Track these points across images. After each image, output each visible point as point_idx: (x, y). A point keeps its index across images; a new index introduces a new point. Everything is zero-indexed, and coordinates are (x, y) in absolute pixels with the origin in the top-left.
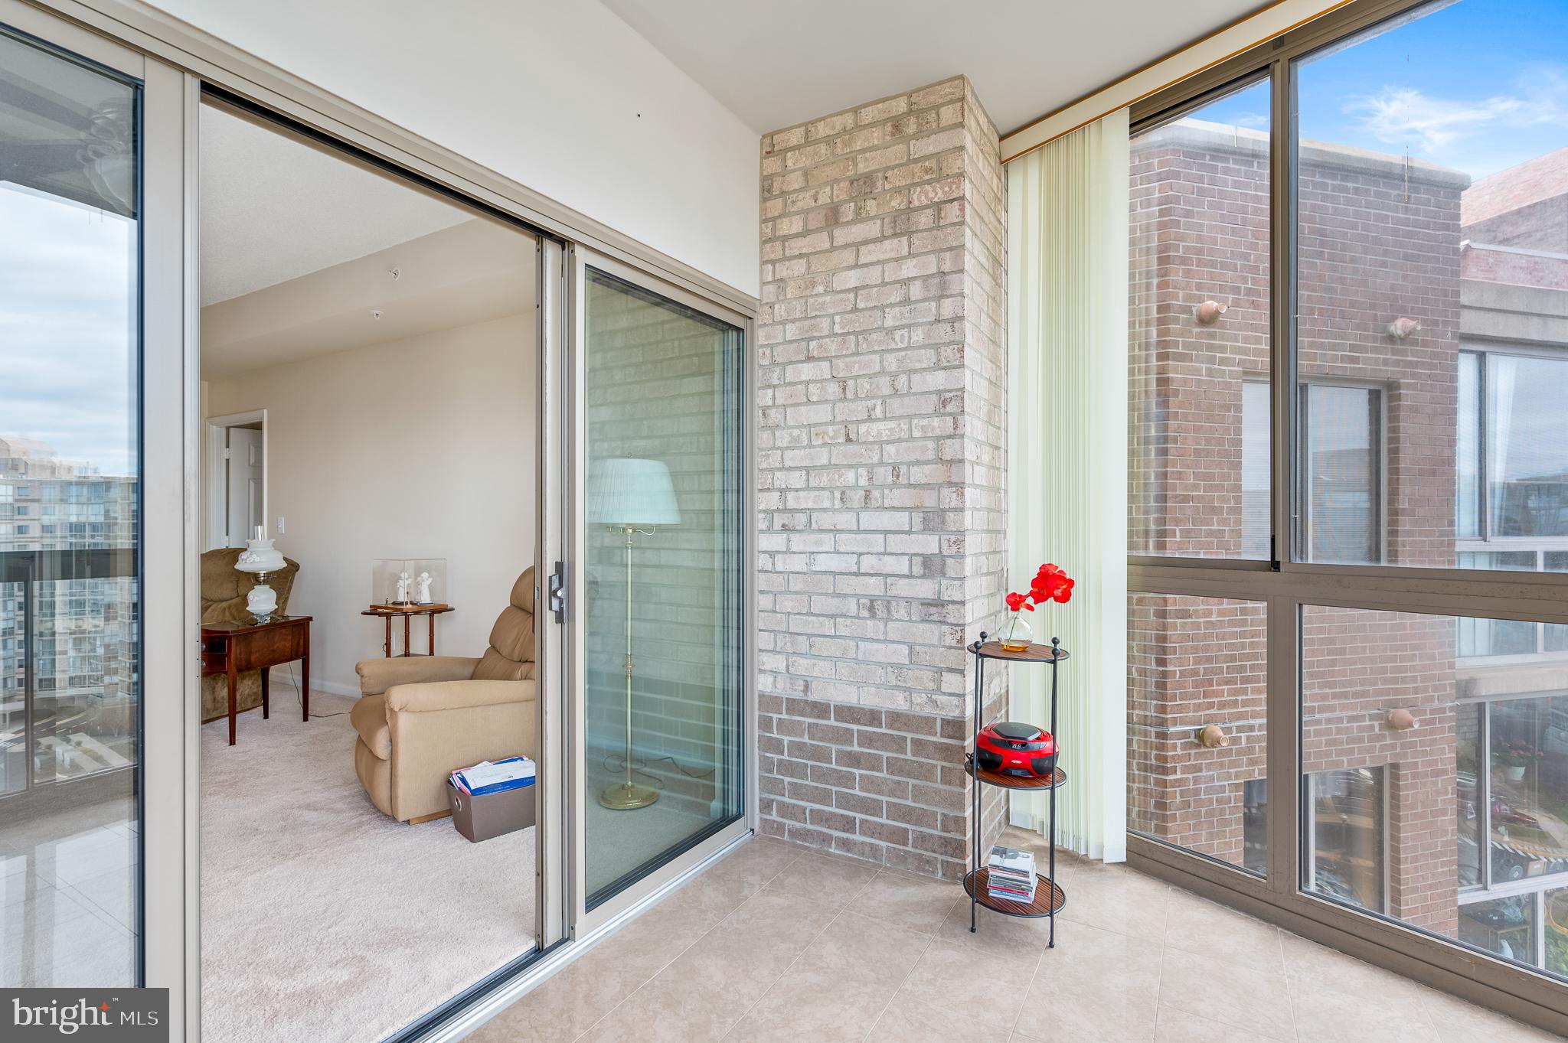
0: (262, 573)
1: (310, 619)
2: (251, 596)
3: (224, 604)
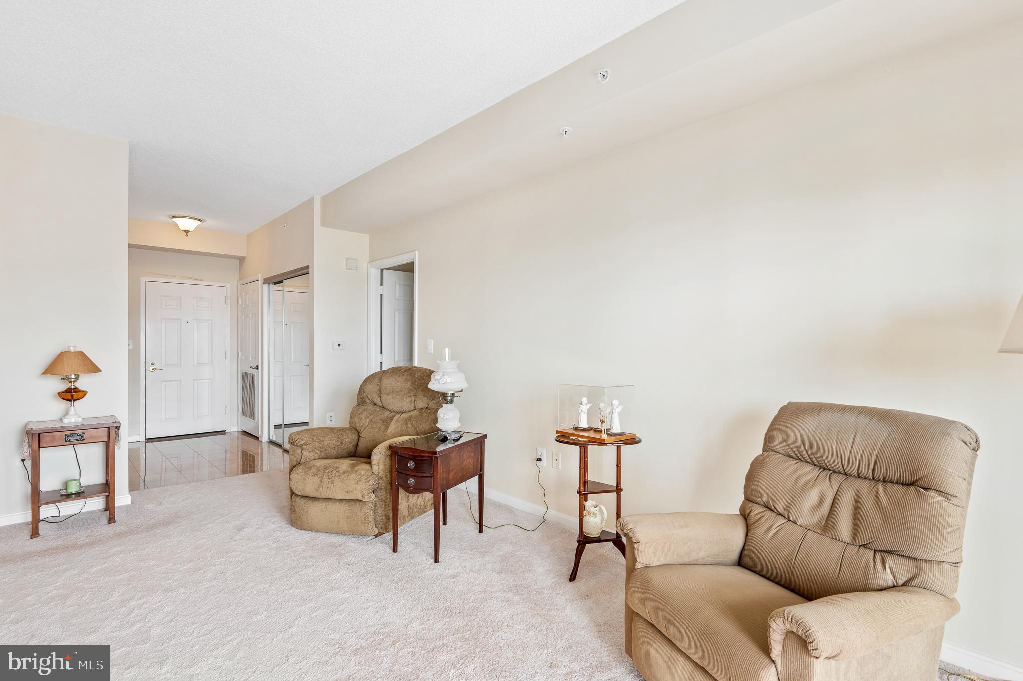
0: (450, 393)
1: (485, 436)
2: (441, 413)
3: (405, 416)
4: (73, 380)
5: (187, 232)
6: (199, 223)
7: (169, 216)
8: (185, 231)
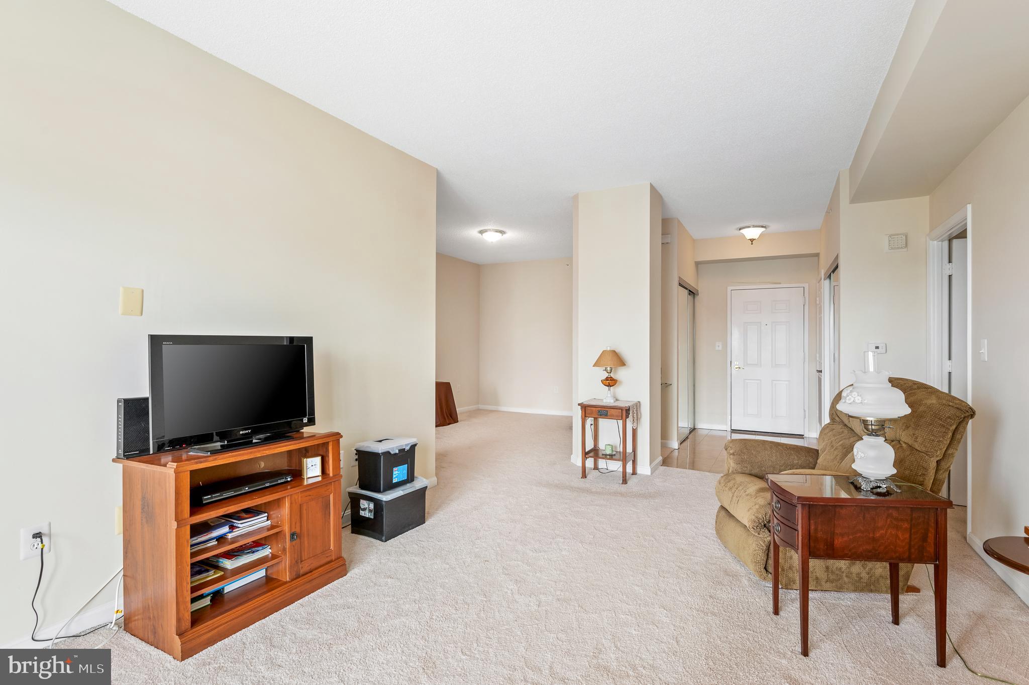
0: (870, 420)
2: (855, 447)
4: (609, 371)
5: (752, 240)
6: (763, 229)
7: (737, 229)
8: (750, 240)
